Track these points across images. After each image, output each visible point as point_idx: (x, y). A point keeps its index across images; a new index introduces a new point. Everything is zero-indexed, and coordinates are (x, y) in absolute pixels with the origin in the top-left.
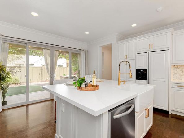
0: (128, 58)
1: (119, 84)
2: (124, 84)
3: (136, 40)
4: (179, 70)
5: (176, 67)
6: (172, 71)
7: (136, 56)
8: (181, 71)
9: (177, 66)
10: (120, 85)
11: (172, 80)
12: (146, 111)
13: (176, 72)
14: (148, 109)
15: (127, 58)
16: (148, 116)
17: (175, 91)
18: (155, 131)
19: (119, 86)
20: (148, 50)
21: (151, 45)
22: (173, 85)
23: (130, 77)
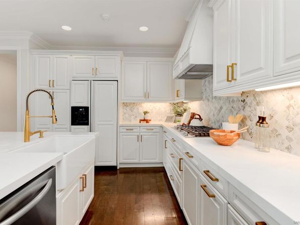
0: (55, 85)
1: (27, 139)
2: (41, 136)
3: (70, 55)
4: (128, 108)
5: (125, 105)
6: (121, 110)
7: (70, 83)
8: (130, 110)
9: (126, 103)
10: (29, 140)
11: (121, 123)
12: (81, 179)
13: (125, 111)
14: (85, 175)
15: (53, 86)
16: (84, 187)
17: (124, 136)
18: (97, 205)
19: (27, 143)
20: (90, 76)
21: (95, 70)
22: (122, 130)
23: (53, 123)
